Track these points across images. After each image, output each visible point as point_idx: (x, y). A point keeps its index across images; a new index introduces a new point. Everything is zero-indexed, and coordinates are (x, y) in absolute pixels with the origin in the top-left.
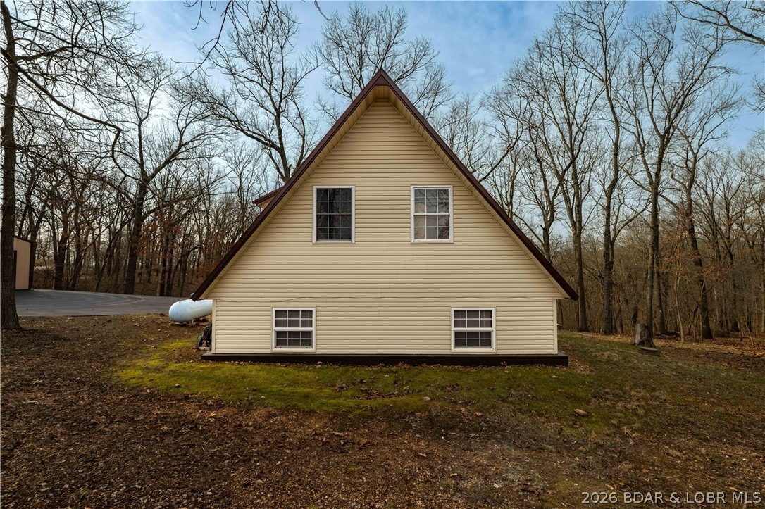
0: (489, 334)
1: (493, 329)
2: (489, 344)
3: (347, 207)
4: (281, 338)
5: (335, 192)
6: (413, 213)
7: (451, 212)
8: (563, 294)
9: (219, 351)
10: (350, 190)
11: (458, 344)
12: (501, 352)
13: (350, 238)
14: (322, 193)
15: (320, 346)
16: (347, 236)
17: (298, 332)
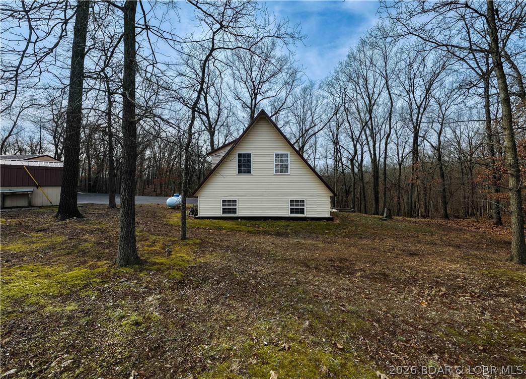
0: (303, 209)
1: (305, 207)
2: (303, 213)
3: (249, 161)
4: (224, 211)
5: (244, 155)
6: (274, 163)
7: (289, 163)
8: (331, 195)
9: (200, 216)
10: (251, 154)
11: (291, 213)
12: (307, 216)
13: (251, 172)
14: (239, 155)
15: (239, 214)
16: (249, 172)
17: (231, 208)
